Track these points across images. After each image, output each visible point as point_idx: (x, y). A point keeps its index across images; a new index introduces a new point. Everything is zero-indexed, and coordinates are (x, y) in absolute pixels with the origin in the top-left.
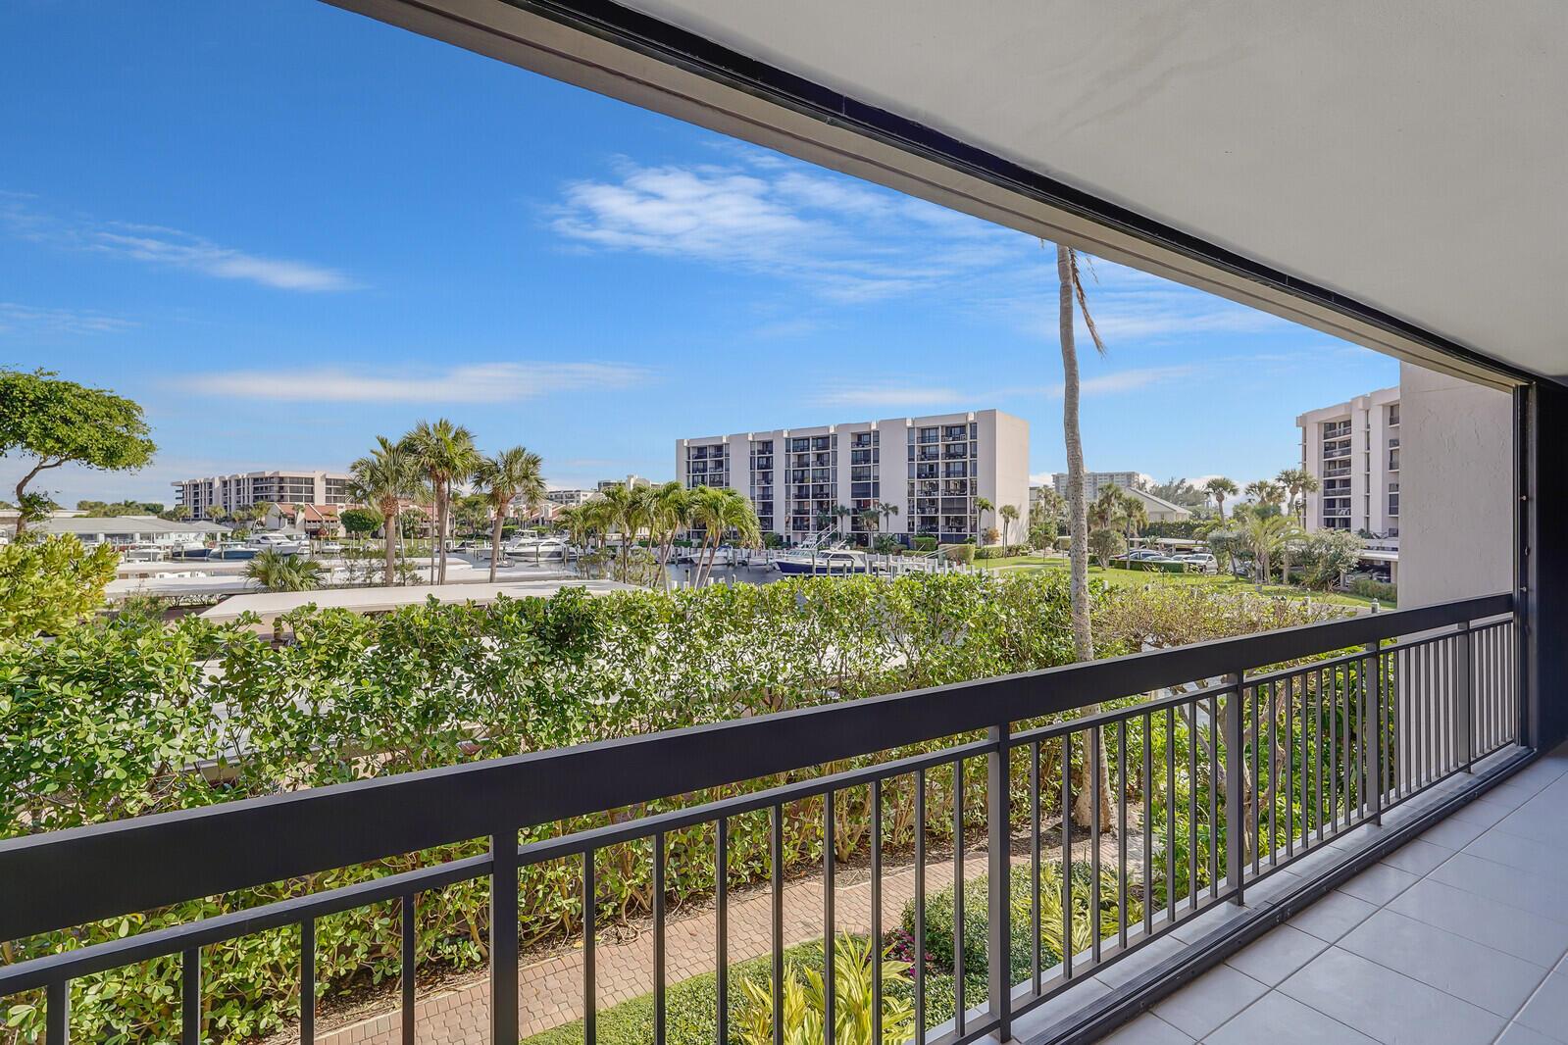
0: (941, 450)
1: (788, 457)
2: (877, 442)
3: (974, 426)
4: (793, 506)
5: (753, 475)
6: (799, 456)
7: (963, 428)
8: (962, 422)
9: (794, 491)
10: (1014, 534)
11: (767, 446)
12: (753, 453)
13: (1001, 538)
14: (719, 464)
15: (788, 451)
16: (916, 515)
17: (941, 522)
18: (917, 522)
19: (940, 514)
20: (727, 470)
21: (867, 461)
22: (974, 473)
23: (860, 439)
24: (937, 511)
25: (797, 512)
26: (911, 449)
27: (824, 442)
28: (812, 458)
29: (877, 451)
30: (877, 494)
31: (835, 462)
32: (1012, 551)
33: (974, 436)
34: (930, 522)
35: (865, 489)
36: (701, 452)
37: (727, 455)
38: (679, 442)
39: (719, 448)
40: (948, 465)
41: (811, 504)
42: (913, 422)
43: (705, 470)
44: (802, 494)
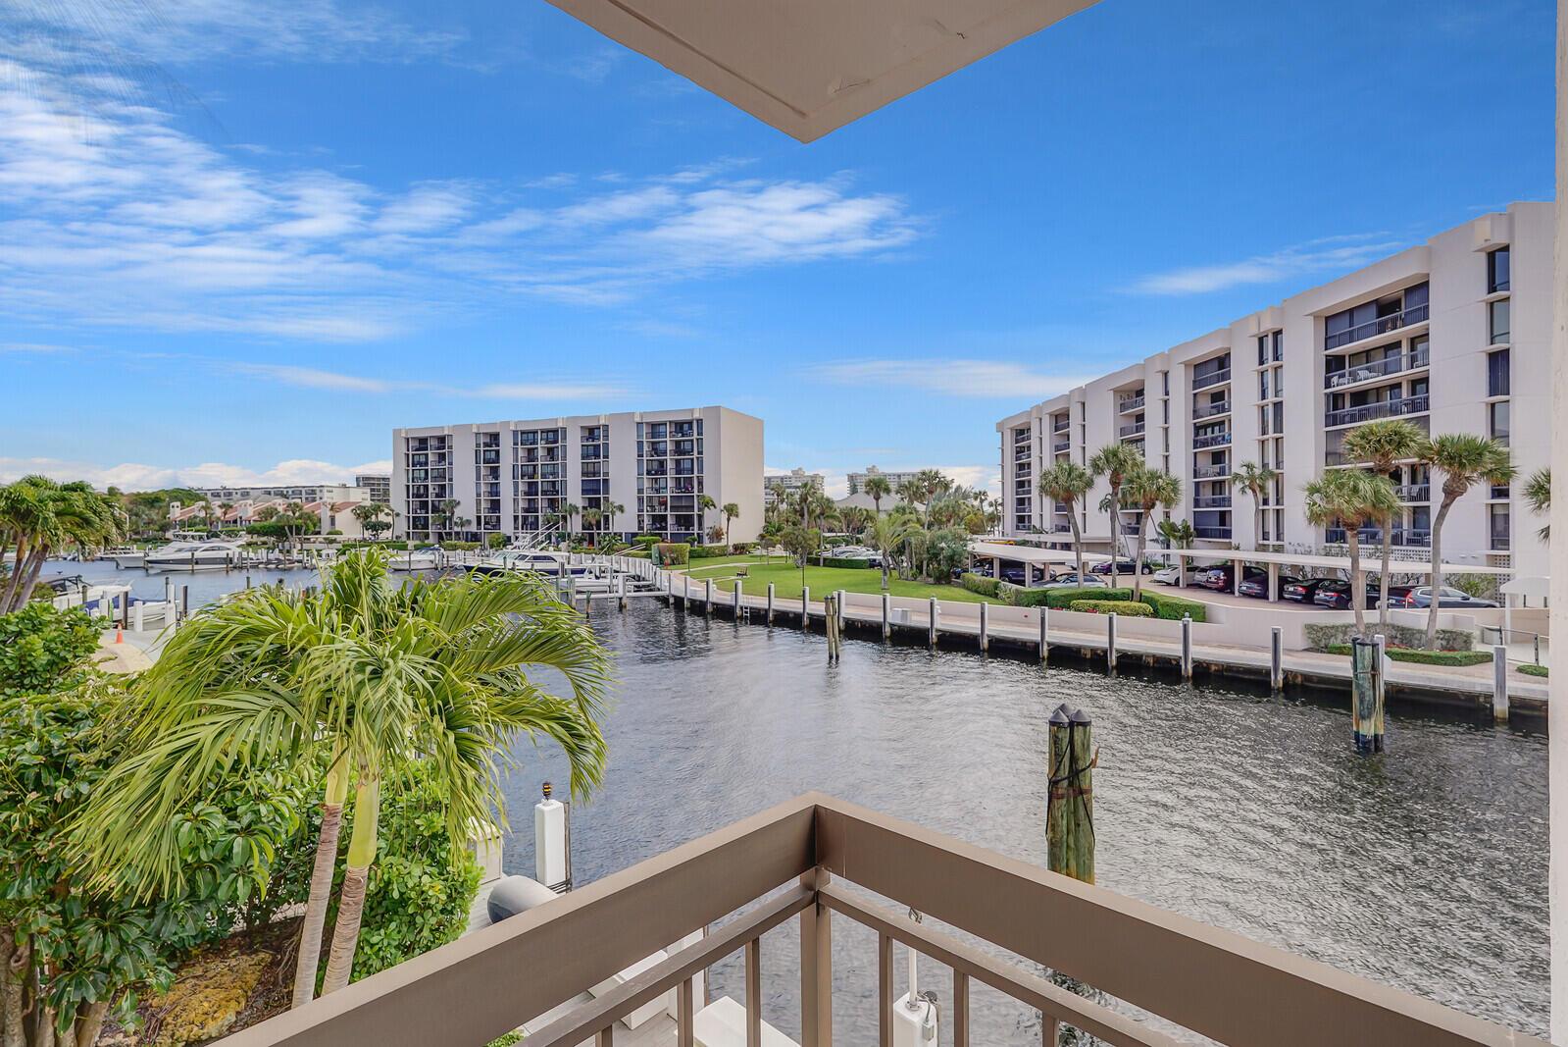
0: (670, 447)
1: (516, 450)
2: (606, 437)
3: (700, 422)
4: (522, 504)
5: (478, 470)
6: (529, 450)
7: (690, 423)
8: (688, 417)
9: (522, 487)
10: (745, 529)
11: (495, 438)
12: (478, 445)
13: (725, 536)
14: (442, 457)
15: (516, 444)
16: (645, 513)
17: (670, 521)
18: (647, 521)
19: (668, 513)
20: (451, 464)
21: (597, 456)
22: (701, 470)
23: (591, 432)
24: (666, 509)
25: (526, 510)
26: (640, 444)
27: (554, 435)
28: (541, 453)
29: (606, 445)
30: (607, 491)
31: (564, 457)
32: (740, 549)
33: (700, 433)
34: (659, 521)
35: (595, 487)
36: (423, 443)
37: (450, 447)
38: (396, 432)
39: (442, 439)
40: (678, 462)
41: (541, 501)
42: (642, 416)
43: (426, 464)
44: (532, 489)
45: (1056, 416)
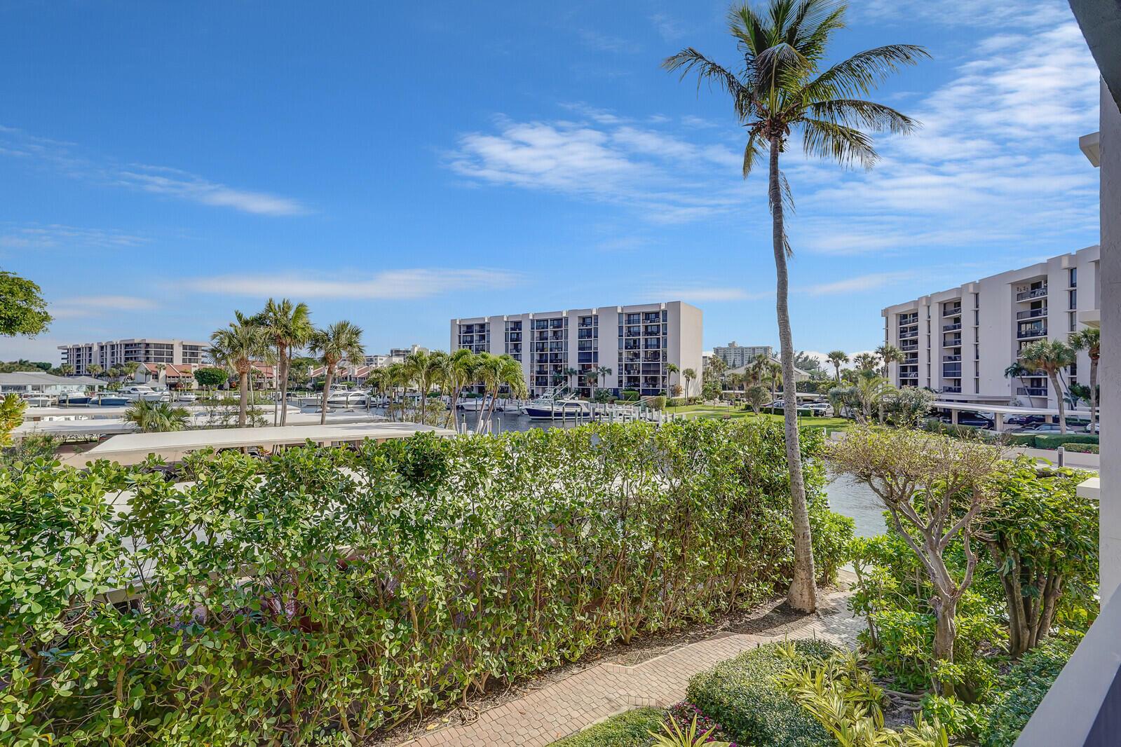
0: (642, 330)
1: (533, 333)
2: (596, 323)
3: (665, 313)
4: (536, 369)
5: (507, 345)
6: (541, 332)
7: (657, 314)
8: (656, 310)
9: (536, 357)
10: (692, 389)
11: (517, 325)
12: (507, 329)
13: (683, 392)
14: (482, 338)
15: (533, 328)
16: (624, 375)
17: (642, 380)
18: (625, 380)
19: (641, 375)
20: (488, 342)
21: (590, 336)
22: (665, 346)
23: (584, 321)
24: (639, 372)
25: (539, 372)
26: (621, 328)
27: (559, 323)
28: (550, 334)
29: (596, 329)
30: (596, 360)
31: (566, 337)
32: (691, 401)
33: (665, 320)
34: (634, 381)
35: (588, 356)
36: (469, 328)
37: (489, 331)
38: (453, 321)
39: (482, 326)
40: (646, 340)
41: (549, 367)
42: (622, 309)
43: (472, 342)
44: (542, 360)
45: (945, 304)
